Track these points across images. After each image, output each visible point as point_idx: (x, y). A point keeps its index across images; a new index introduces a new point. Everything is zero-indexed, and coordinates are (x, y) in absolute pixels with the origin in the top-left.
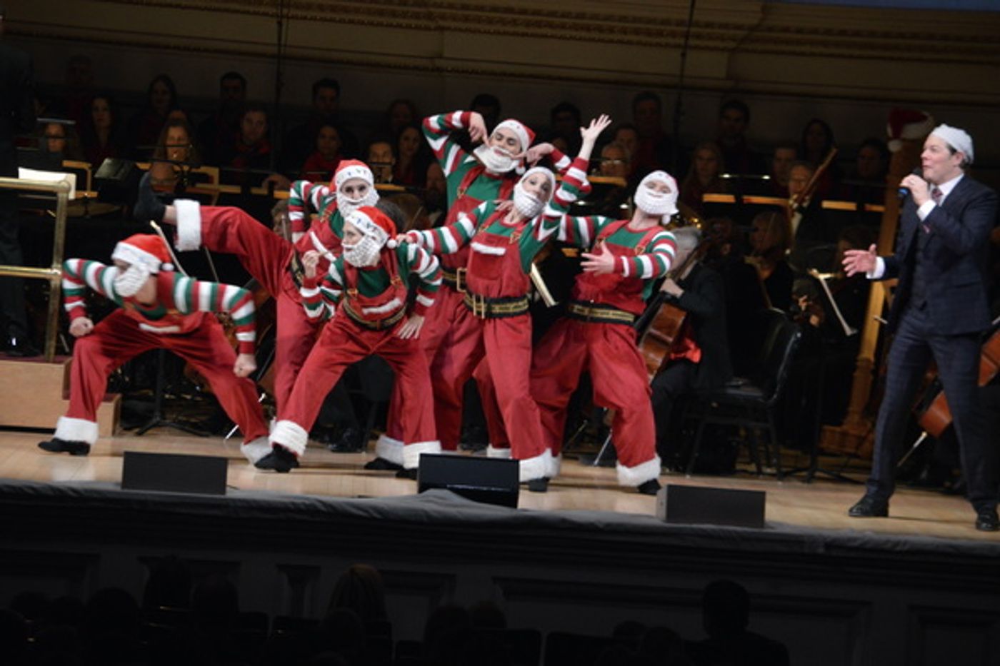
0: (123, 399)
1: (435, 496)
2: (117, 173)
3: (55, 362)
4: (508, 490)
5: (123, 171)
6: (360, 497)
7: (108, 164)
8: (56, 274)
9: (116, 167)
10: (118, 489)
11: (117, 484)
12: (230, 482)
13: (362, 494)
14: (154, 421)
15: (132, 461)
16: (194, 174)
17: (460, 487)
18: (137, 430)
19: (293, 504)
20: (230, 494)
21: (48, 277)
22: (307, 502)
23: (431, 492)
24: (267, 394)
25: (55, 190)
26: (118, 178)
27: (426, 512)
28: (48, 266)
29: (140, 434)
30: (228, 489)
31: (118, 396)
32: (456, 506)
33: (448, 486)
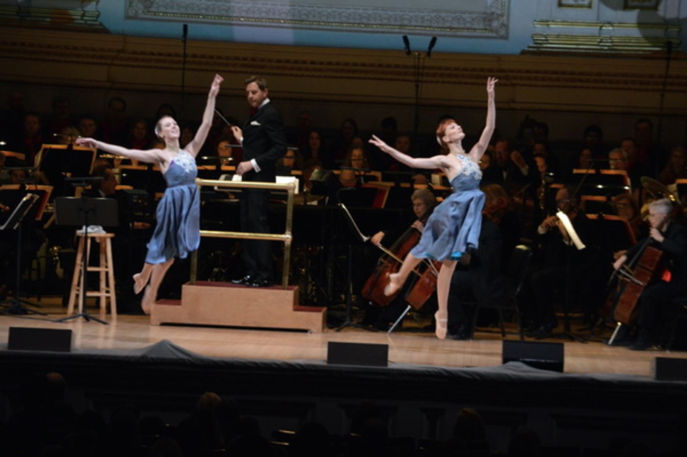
0: (328, 310)
1: (513, 366)
2: (321, 178)
3: (288, 289)
4: (557, 361)
5: (325, 176)
6: (467, 367)
7: (317, 173)
8: (288, 238)
9: (322, 173)
10: (325, 364)
11: (324, 361)
12: (390, 358)
13: (469, 365)
14: (346, 323)
15: (333, 347)
16: (367, 176)
17: (527, 360)
18: (336, 329)
19: (428, 371)
20: (391, 366)
21: (283, 240)
22: (436, 370)
23: (511, 363)
24: (411, 306)
25: (286, 189)
26: (323, 180)
27: (507, 375)
28: (283, 232)
29: (338, 331)
30: (389, 363)
31: (325, 309)
32: (525, 372)
33: (521, 360)
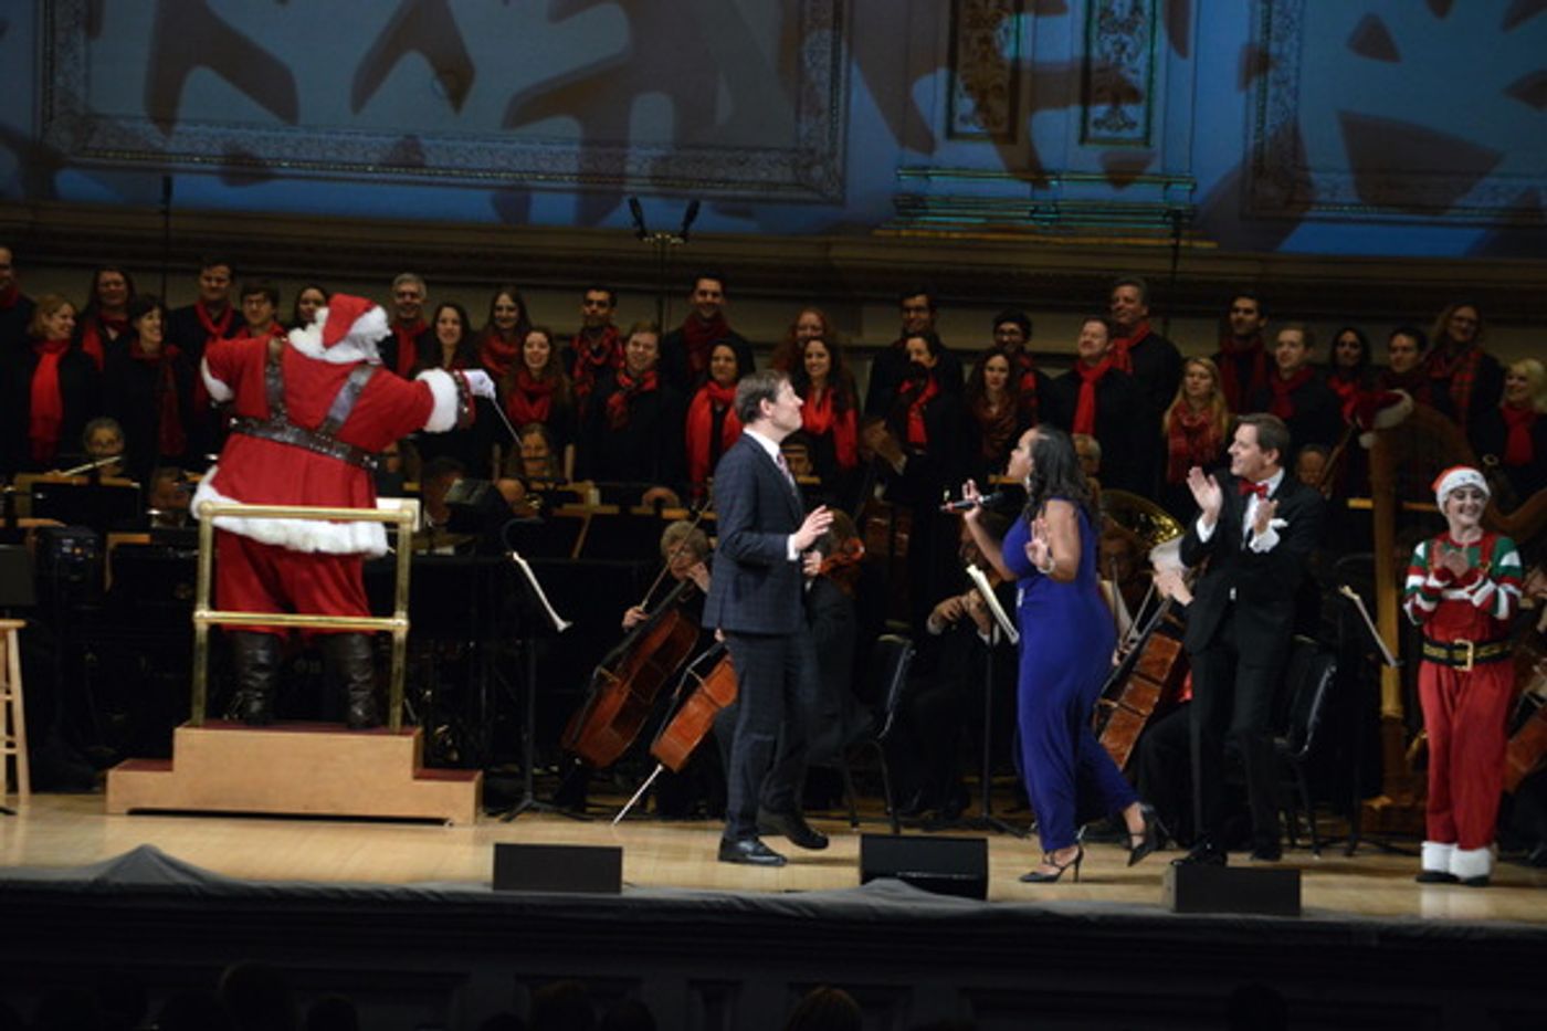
0: (486, 777)
1: (884, 889)
2: (468, 497)
3: (401, 734)
4: (973, 877)
5: (476, 493)
6: (788, 891)
7: (460, 486)
8: (399, 625)
9: (468, 490)
10: (489, 890)
11: (486, 884)
12: (626, 876)
13: (791, 887)
14: (524, 804)
15: (505, 855)
16: (560, 493)
17: (914, 875)
18: (503, 816)
19: (704, 902)
20: (627, 893)
21: (391, 628)
22: (723, 900)
23: (877, 882)
24: (664, 765)
25: (396, 520)
26: (471, 501)
27: (871, 908)
28: (390, 614)
29: (508, 820)
30: (624, 887)
31: (479, 775)
32: (905, 899)
33: (899, 874)
